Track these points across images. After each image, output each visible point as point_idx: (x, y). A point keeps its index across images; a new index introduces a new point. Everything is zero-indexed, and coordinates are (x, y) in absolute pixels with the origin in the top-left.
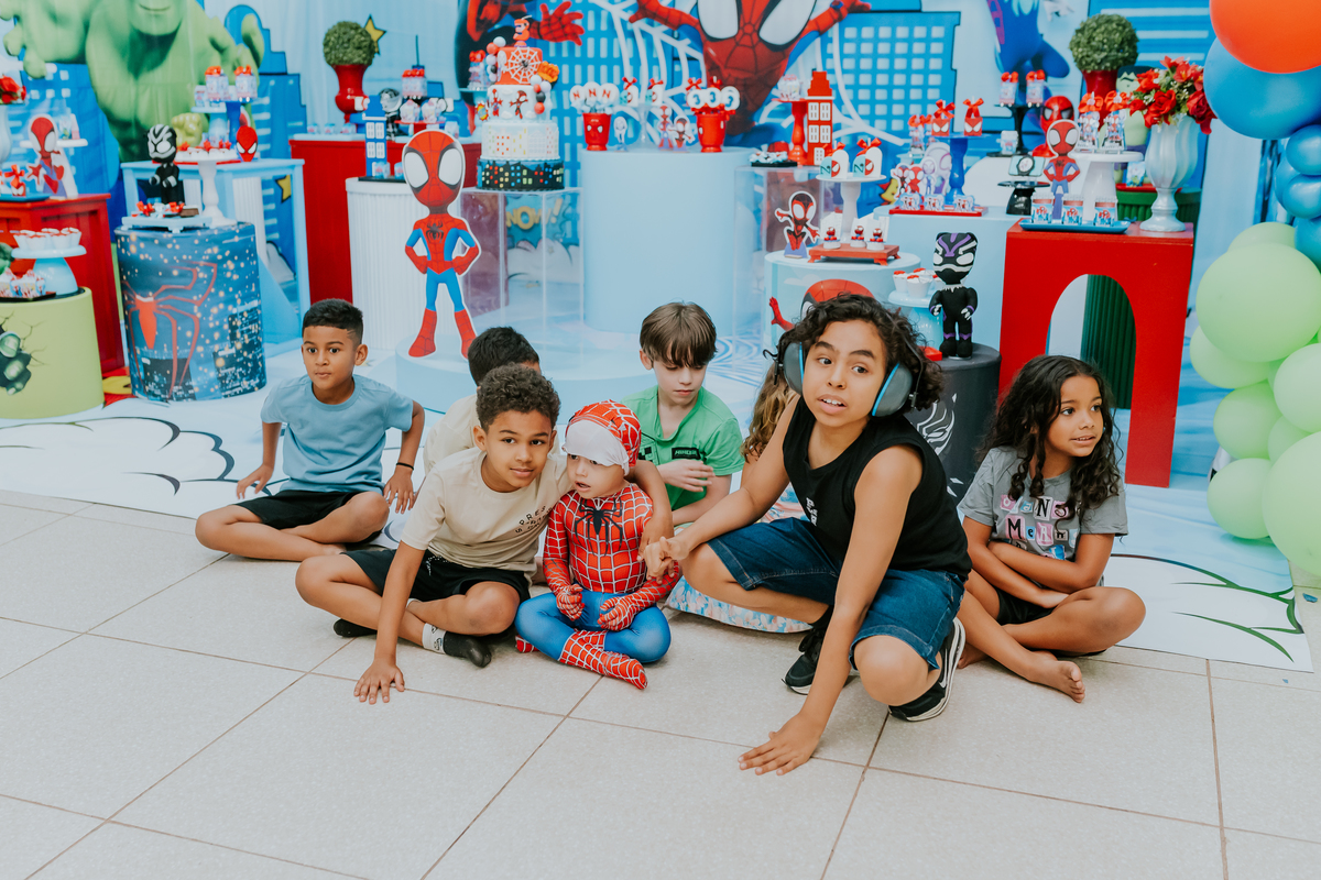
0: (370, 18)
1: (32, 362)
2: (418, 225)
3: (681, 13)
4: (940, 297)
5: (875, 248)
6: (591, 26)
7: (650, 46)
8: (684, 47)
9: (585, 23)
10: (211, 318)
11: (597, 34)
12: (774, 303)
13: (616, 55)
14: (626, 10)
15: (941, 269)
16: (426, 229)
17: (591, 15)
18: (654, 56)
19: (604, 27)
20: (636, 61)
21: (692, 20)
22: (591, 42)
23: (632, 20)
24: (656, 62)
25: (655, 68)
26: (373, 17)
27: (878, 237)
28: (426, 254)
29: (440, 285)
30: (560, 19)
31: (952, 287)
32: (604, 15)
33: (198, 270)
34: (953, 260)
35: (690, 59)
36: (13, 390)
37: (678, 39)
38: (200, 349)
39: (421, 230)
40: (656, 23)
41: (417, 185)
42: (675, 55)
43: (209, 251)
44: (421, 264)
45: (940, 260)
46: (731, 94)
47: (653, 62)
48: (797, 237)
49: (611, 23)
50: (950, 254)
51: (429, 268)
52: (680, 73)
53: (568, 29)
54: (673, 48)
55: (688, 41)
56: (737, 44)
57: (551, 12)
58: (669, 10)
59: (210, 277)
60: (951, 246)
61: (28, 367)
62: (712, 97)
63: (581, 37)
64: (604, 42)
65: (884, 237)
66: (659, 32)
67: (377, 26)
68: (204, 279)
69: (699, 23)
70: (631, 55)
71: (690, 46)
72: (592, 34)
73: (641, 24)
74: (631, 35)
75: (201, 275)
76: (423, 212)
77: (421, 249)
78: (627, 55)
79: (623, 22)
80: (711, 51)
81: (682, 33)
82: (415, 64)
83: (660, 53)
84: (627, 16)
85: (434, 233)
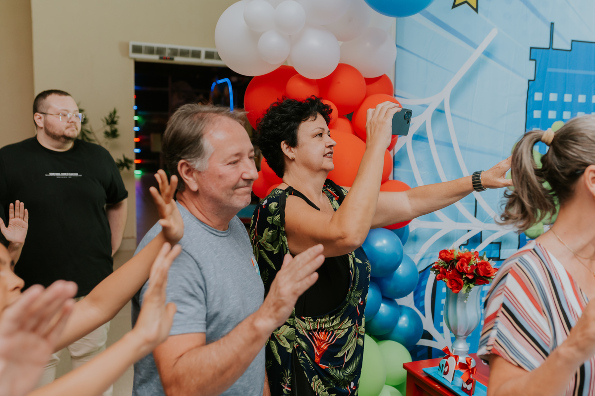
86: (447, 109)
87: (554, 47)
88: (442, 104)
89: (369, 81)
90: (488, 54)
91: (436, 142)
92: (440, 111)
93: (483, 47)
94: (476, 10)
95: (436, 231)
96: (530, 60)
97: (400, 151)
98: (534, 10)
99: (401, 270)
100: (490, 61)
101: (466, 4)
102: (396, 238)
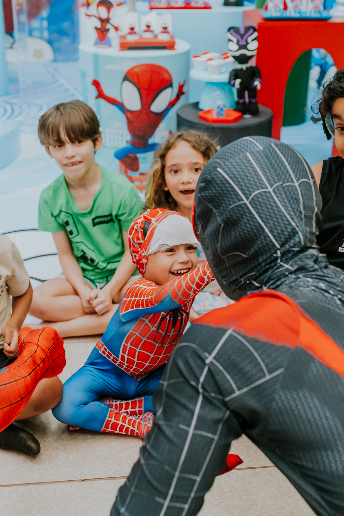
4: (236, 74)
5: (164, 38)
12: (96, 84)
15: (238, 54)
27: (165, 30)
31: (244, 67)
34: (244, 47)
45: (236, 47)
48: (103, 32)
50: (243, 43)
60: (242, 36)
65: (170, 29)
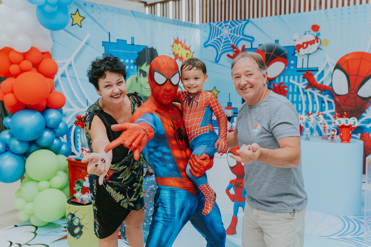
0: (215, 87)
1: (83, 228)
2: (231, 182)
3: (325, 86)
6: (291, 90)
7: (313, 97)
8: (326, 98)
9: (289, 89)
10: (150, 212)
11: (293, 93)
13: (300, 100)
14: (304, 85)
16: (235, 184)
17: (291, 87)
18: (315, 101)
19: (295, 90)
20: (307, 102)
21: (330, 88)
22: (290, 96)
23: (306, 88)
24: (315, 103)
25: (315, 105)
26: (216, 87)
28: (234, 194)
29: (240, 207)
30: (279, 88)
32: (296, 87)
33: (146, 194)
35: (328, 102)
36: (76, 238)
37: (324, 95)
38: (145, 224)
39: (233, 184)
40: (315, 89)
41: (232, 166)
42: (323, 100)
43: (151, 187)
44: (232, 197)
46: (354, 120)
47: (314, 103)
49: (298, 89)
51: (235, 200)
52: (325, 107)
53: (282, 91)
54: (322, 98)
55: (328, 96)
56: (348, 97)
57: (276, 86)
58: (321, 85)
59: (151, 197)
61: (82, 230)
62: (346, 122)
63: (287, 94)
64: (295, 96)
66: (316, 93)
67: (217, 90)
68: (148, 197)
69: (332, 89)
70: (306, 100)
71: (329, 97)
72: (291, 93)
73: (310, 90)
74: (306, 93)
75: (147, 196)
76: (234, 177)
77: (232, 191)
78: (304, 100)
79: (303, 89)
80: (337, 99)
81: (326, 93)
82: (229, 102)
83: (317, 99)
84: (304, 87)
85: (238, 186)
86: (73, 64)
87: (111, 41)
88: (71, 62)
89: (43, 53)
90: (87, 43)
91: (70, 77)
92: (70, 65)
93: (85, 40)
94: (81, 27)
95: (73, 112)
96: (103, 46)
97: (56, 81)
98: (102, 28)
99: (61, 125)
100: (88, 46)
101: (77, 25)
102: (59, 113)
